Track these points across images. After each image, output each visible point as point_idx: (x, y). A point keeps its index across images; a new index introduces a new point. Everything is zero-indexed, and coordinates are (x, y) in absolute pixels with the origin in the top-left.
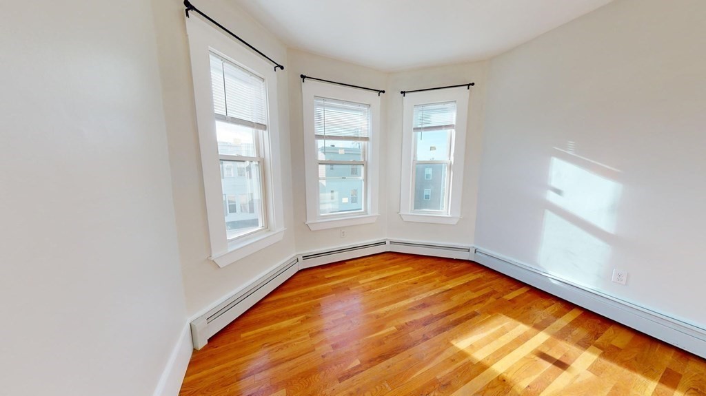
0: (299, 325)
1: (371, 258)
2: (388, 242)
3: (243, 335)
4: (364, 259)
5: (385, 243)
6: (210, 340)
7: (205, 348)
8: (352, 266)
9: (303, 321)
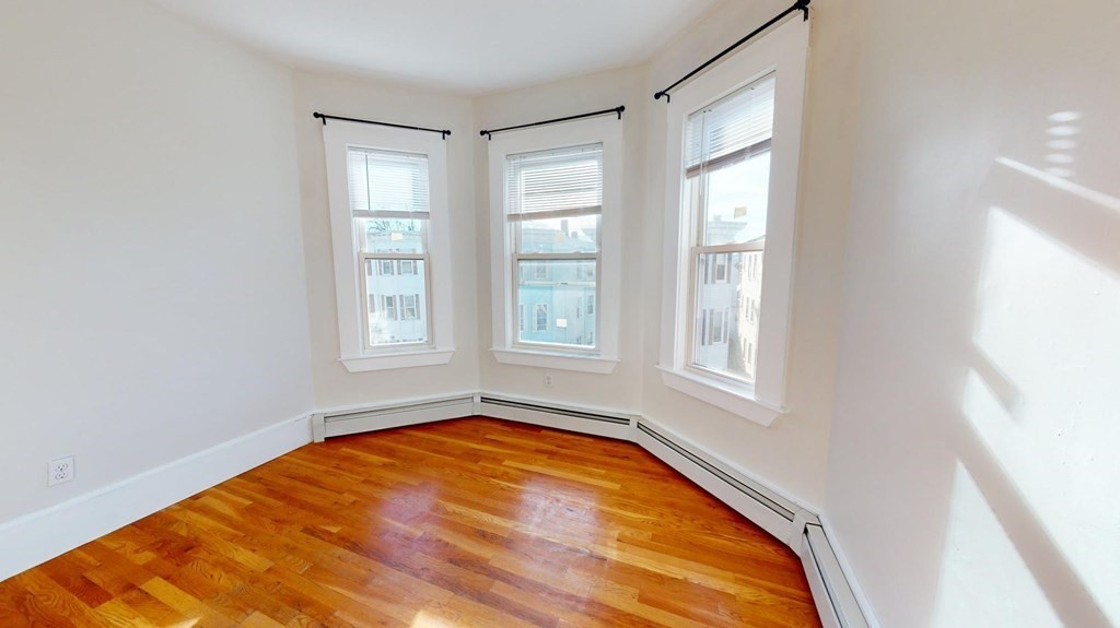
0: (377, 466)
1: (591, 440)
2: (633, 423)
3: (344, 449)
4: (571, 437)
5: (626, 421)
6: (328, 440)
7: (320, 444)
8: (543, 439)
9: (384, 465)
